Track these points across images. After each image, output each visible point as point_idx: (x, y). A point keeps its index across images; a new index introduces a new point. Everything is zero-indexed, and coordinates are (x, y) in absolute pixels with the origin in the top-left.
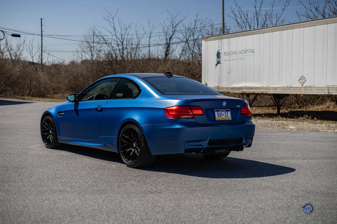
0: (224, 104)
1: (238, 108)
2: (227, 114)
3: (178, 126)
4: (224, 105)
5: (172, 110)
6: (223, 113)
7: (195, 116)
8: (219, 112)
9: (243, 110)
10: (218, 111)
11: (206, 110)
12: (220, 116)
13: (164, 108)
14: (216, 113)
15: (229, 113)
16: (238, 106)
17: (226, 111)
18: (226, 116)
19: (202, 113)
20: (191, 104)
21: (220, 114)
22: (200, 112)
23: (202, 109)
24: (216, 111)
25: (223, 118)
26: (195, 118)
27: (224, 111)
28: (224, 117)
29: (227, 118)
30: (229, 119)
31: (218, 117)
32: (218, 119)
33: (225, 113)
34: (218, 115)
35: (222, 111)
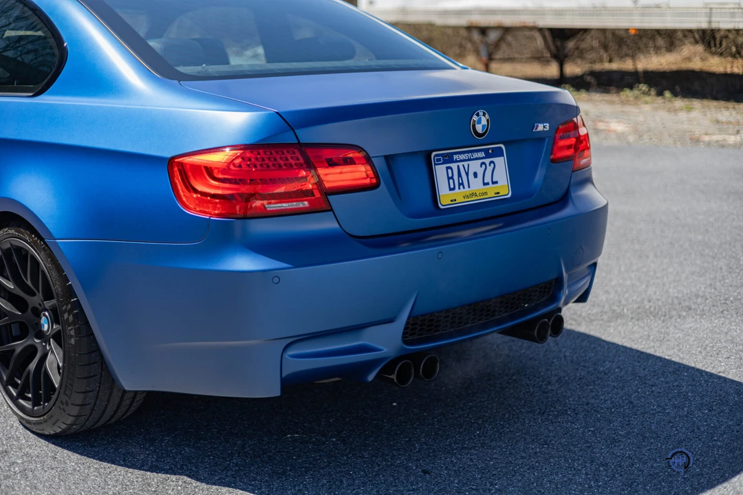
0: (479, 122)
1: (540, 139)
2: (490, 169)
3: (244, 263)
4: (479, 128)
5: (209, 170)
6: (475, 166)
7: (332, 198)
8: (454, 166)
9: (562, 143)
10: (449, 159)
11: (388, 159)
12: (461, 184)
13: (168, 154)
14: (440, 171)
15: (501, 162)
16: (540, 127)
17: (487, 156)
18: (488, 179)
19: (367, 181)
20: (309, 135)
21: (459, 174)
22: (357, 173)
23: (368, 160)
24: (438, 162)
25: (472, 195)
26: (332, 210)
27: (476, 155)
28: (476, 185)
29: (491, 193)
30: (498, 193)
31: (451, 189)
32: (452, 201)
33: (481, 167)
34: (449, 178)
35: (468, 160)
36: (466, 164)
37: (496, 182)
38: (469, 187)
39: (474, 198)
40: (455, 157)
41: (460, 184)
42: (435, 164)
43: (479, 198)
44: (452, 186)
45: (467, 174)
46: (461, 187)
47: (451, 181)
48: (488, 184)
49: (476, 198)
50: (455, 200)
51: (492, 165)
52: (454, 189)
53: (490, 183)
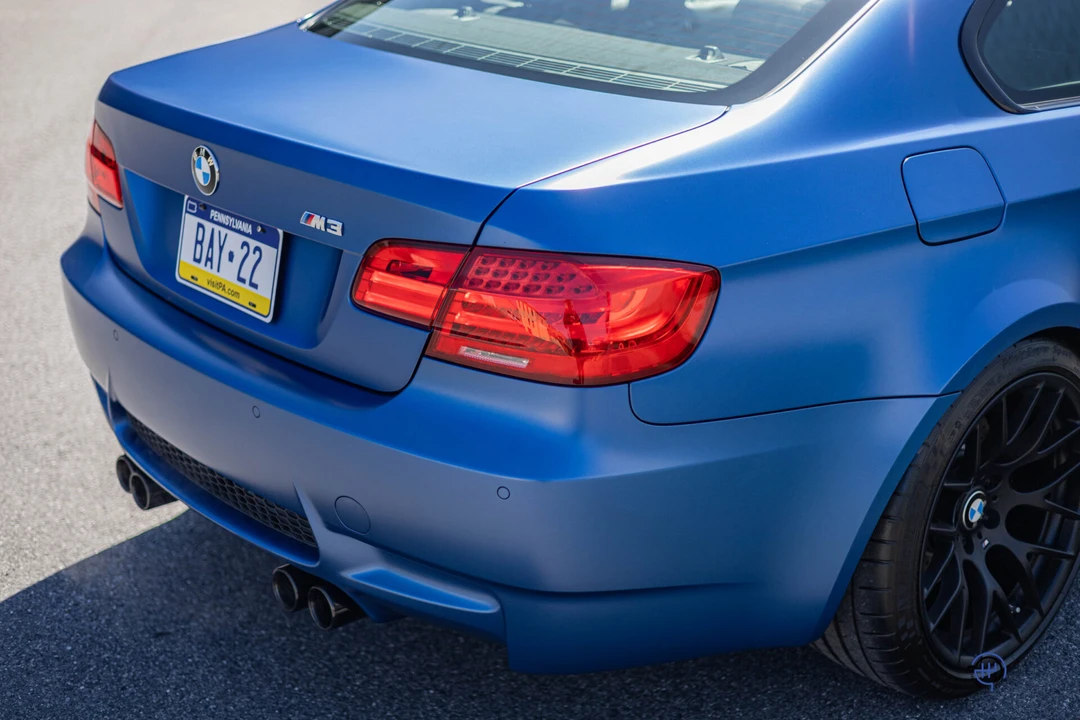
2: (253, 258)
6: (234, 241)
8: (208, 226)
10: (204, 212)
12: (209, 259)
14: (189, 223)
15: (270, 257)
17: (254, 236)
18: (245, 274)
21: (211, 243)
24: (192, 208)
25: (219, 285)
27: (240, 225)
28: (228, 273)
29: (244, 297)
30: (254, 306)
31: (195, 259)
32: (193, 277)
33: (242, 248)
34: (197, 242)
35: (229, 227)
36: (224, 231)
37: (255, 286)
38: (218, 271)
39: (220, 292)
40: (212, 213)
41: (207, 259)
43: (226, 295)
44: (198, 257)
45: (221, 248)
46: (209, 263)
47: (199, 246)
48: (243, 281)
49: (223, 293)
50: (197, 279)
51: (258, 253)
52: (199, 261)
53: (248, 282)
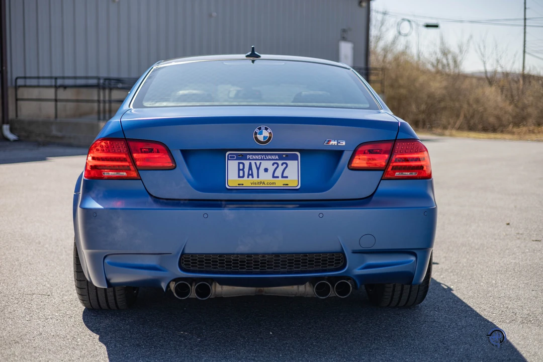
0: (261, 133)
2: (281, 168)
4: (261, 138)
7: (140, 172)
8: (247, 163)
10: (242, 157)
11: (185, 153)
12: (251, 175)
14: (232, 166)
15: (294, 164)
16: (334, 143)
17: (281, 158)
18: (278, 173)
19: (167, 165)
21: (250, 168)
22: (160, 160)
23: (167, 151)
24: (232, 158)
25: (260, 183)
26: (141, 179)
27: (269, 157)
28: (266, 177)
29: (279, 183)
30: (288, 185)
31: (239, 177)
32: (239, 184)
33: (273, 165)
34: (239, 170)
35: (261, 160)
36: (258, 162)
37: (287, 177)
38: (258, 177)
39: (261, 185)
40: (248, 156)
41: (249, 175)
42: (228, 159)
43: (267, 186)
44: (241, 175)
45: (258, 169)
46: (250, 177)
47: (241, 171)
48: (278, 177)
49: (264, 185)
50: (243, 185)
51: (285, 165)
52: (243, 177)
53: (280, 177)
